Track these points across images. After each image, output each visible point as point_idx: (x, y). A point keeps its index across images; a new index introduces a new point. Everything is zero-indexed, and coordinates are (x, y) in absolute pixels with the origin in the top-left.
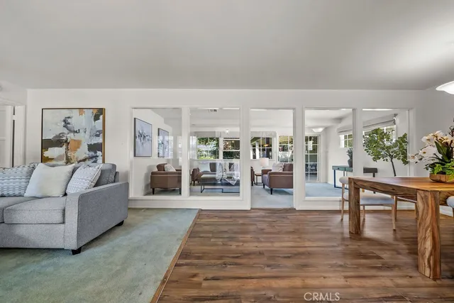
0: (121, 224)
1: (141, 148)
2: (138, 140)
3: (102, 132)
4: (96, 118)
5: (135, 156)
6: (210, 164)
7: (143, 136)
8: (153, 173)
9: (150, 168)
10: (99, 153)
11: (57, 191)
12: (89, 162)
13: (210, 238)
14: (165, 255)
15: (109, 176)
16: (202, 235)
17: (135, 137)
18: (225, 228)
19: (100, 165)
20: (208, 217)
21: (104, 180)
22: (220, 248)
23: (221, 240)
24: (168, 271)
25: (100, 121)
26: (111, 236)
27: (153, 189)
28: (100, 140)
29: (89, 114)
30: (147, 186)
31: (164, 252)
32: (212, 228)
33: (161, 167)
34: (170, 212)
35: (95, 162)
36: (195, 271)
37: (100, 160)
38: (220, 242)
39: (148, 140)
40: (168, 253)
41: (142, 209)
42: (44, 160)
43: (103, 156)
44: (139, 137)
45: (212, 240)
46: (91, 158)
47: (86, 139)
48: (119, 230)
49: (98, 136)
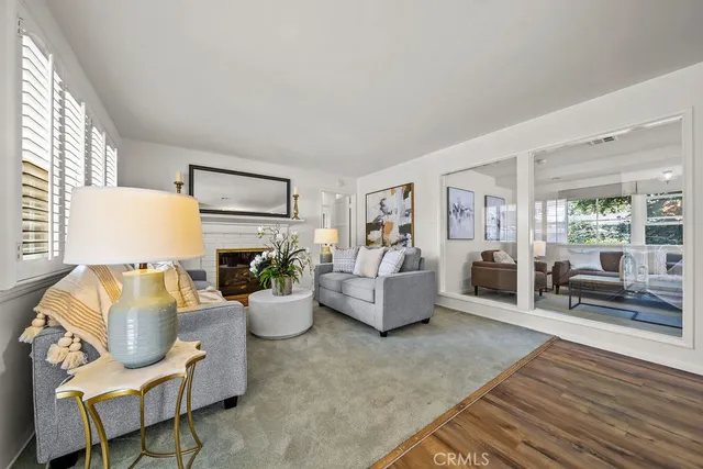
0: (426, 321)
1: (458, 228)
2: (452, 216)
3: (412, 210)
4: (406, 196)
5: (448, 238)
6: (602, 255)
7: (460, 211)
8: (475, 264)
9: (471, 255)
10: (409, 235)
11: (371, 274)
12: (400, 245)
13: (562, 391)
14: (470, 378)
15: (413, 263)
16: (544, 379)
17: (449, 213)
18: (610, 391)
19: (409, 250)
20: (573, 355)
21: (408, 266)
22: (580, 417)
23: (588, 404)
24: (468, 398)
25: (409, 198)
26: (414, 332)
27: (476, 288)
28: (409, 220)
29: (399, 192)
30: (466, 282)
31: (470, 374)
32: (573, 377)
33: (488, 256)
34: (494, 326)
35: (405, 246)
36: (511, 422)
37: (409, 244)
38: (584, 407)
39: (468, 215)
40: (475, 378)
41: (454, 311)
42: (368, 243)
43: (413, 238)
44: (453, 212)
45: (564, 395)
46: (402, 241)
47: (397, 221)
48: (423, 328)
49: (407, 216)
